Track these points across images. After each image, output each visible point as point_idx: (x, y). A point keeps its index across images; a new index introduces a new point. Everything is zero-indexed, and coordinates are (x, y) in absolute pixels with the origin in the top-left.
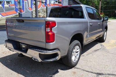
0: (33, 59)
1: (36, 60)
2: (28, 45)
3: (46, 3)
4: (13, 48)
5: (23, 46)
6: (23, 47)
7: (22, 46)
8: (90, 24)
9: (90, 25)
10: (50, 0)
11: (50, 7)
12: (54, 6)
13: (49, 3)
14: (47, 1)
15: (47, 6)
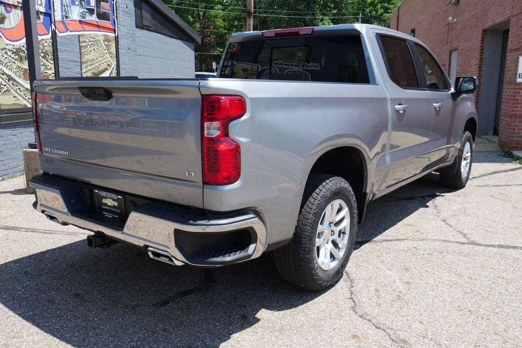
0: (151, 256)
1: (162, 259)
2: (129, 198)
3: (50, 15)
4: (66, 210)
5: (110, 202)
6: (106, 205)
7: (104, 201)
8: (398, 107)
9: (397, 111)
10: (65, 4)
11: (68, 33)
12: (84, 31)
13: (65, 18)
14: (54, 7)
15: (57, 31)
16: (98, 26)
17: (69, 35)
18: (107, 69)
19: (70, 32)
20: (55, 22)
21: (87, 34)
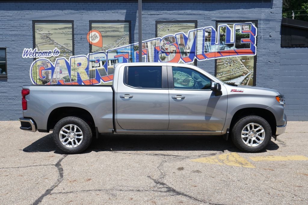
3: (194, 53)
10: (206, 46)
11: (207, 59)
12: (222, 56)
13: (204, 52)
14: (197, 48)
15: (198, 59)
16: (236, 52)
17: (207, 60)
18: (242, 75)
19: (208, 58)
20: (197, 55)
21: (224, 58)
